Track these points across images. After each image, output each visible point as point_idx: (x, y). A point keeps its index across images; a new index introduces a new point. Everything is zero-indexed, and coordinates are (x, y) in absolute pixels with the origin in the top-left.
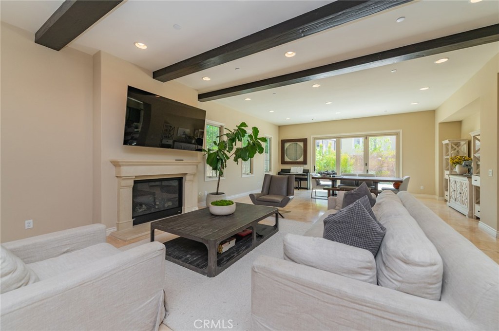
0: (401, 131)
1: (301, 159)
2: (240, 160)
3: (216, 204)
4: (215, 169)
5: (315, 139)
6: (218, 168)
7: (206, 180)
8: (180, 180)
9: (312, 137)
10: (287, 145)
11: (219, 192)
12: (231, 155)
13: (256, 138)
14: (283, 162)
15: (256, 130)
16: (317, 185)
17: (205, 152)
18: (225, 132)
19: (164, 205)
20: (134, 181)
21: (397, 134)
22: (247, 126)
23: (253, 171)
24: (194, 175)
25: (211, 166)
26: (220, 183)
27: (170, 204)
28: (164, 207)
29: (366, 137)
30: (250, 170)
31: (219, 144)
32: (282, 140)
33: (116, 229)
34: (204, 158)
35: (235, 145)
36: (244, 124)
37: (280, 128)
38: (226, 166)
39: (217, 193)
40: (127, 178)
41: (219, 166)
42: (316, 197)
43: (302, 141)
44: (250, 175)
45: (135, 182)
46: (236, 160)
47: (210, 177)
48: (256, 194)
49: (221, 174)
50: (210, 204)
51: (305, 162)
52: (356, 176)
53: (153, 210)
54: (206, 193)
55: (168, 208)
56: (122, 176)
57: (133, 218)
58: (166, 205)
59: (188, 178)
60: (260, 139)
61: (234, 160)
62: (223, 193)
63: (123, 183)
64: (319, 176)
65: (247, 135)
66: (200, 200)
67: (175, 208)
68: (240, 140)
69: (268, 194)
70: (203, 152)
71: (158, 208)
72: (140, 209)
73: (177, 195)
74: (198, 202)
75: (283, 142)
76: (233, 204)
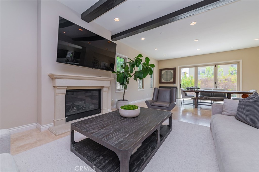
0: (241, 61)
1: (172, 80)
2: (138, 79)
3: (124, 108)
4: (122, 84)
5: (181, 68)
6: (124, 83)
7: (116, 92)
8: (99, 91)
9: (179, 67)
10: (163, 72)
11: (124, 99)
12: (132, 74)
13: (148, 65)
14: (161, 82)
15: (147, 59)
16: (186, 96)
17: (116, 74)
18: (128, 61)
19: (89, 107)
20: (66, 90)
21: (238, 63)
22: (142, 57)
23: (144, 87)
24: (108, 87)
25: (119, 82)
26: (125, 94)
27: (93, 106)
28: (89, 109)
29: (216, 66)
30: (142, 86)
31: (125, 68)
32: (160, 69)
33: (53, 125)
34: (115, 78)
35: (135, 69)
36: (140, 55)
37: (159, 62)
38: (129, 83)
39: (123, 100)
40: (60, 88)
41: (125, 81)
42: (184, 103)
43: (173, 69)
44: (142, 90)
45: (68, 91)
46: (135, 79)
47: (119, 90)
48: (149, 101)
49: (126, 87)
50: (120, 108)
51: (174, 82)
52: (212, 90)
53: (81, 111)
54: (116, 100)
55: (92, 109)
56: (56, 86)
57: (66, 116)
58: (90, 107)
59: (104, 89)
60: (150, 65)
61: (134, 79)
62: (127, 100)
63: (58, 91)
64: (187, 90)
65: (142, 63)
66: (112, 104)
67: (96, 109)
68: (138, 66)
69: (157, 101)
70: (114, 74)
71: (85, 110)
72: (72, 110)
73: (98, 101)
74: (111, 106)
75: (161, 70)
76: (138, 108)
